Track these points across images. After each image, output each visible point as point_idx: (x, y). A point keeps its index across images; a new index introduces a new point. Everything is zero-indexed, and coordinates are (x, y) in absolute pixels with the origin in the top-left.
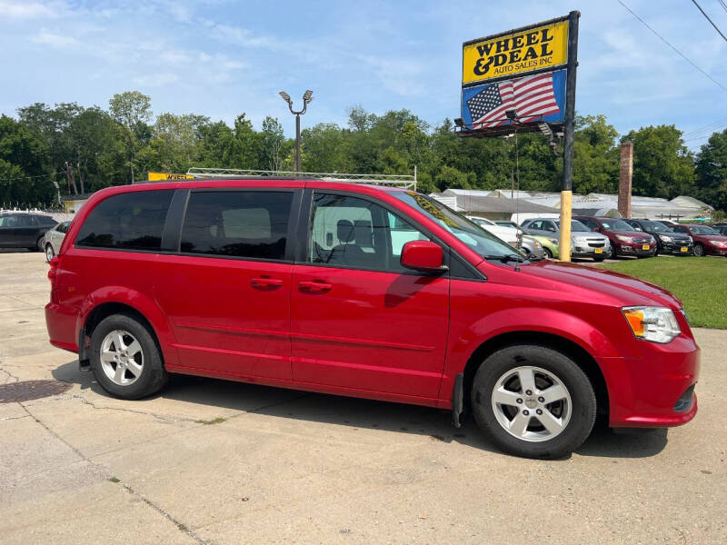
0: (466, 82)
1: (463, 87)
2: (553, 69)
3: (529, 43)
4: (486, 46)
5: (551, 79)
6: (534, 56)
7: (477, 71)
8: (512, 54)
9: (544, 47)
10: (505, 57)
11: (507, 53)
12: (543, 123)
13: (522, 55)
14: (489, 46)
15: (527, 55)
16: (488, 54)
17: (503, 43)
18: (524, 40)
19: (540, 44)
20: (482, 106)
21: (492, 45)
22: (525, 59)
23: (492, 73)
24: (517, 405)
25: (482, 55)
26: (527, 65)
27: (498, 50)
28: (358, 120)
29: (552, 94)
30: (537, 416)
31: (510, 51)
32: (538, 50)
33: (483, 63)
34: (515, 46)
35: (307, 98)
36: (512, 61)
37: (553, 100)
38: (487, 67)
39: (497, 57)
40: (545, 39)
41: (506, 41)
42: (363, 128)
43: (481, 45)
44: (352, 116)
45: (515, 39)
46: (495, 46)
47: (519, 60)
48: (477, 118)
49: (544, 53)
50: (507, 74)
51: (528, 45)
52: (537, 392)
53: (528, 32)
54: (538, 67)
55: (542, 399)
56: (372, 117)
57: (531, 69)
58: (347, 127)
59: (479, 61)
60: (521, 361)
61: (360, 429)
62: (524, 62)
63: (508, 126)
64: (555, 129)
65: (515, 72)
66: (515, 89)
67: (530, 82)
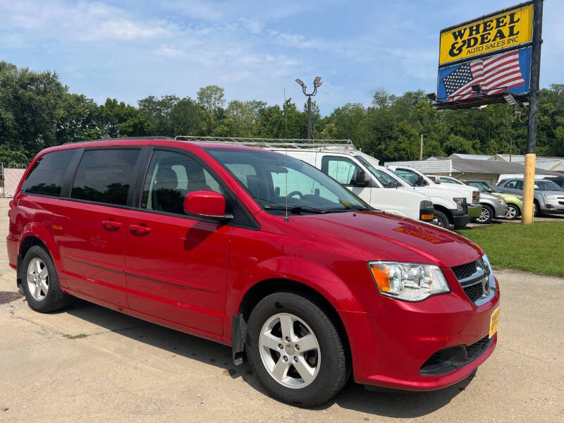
0: (442, 63)
1: (440, 67)
2: (519, 47)
3: (498, 26)
4: (460, 32)
5: (517, 56)
6: (502, 36)
7: (452, 54)
8: (482, 36)
9: (511, 29)
10: (476, 40)
11: (478, 36)
12: (507, 94)
13: (491, 37)
14: (462, 32)
15: (496, 37)
16: (461, 38)
17: (475, 28)
18: (494, 24)
19: (508, 26)
20: (456, 82)
21: (465, 30)
22: (494, 40)
23: (465, 54)
24: (279, 350)
25: (456, 39)
26: (496, 45)
27: (471, 34)
28: (380, 99)
29: (518, 68)
30: (294, 362)
31: (481, 34)
32: (506, 31)
33: (457, 46)
34: (485, 30)
35: (317, 83)
36: (482, 42)
37: (519, 74)
38: (460, 50)
39: (469, 40)
40: (512, 21)
41: (478, 27)
42: (384, 107)
43: (456, 31)
44: (375, 97)
45: (485, 24)
46: (468, 31)
47: (489, 41)
48: (451, 93)
49: (511, 34)
50: (477, 53)
51: (496, 28)
52: (295, 339)
53: (498, 16)
54: (506, 46)
56: (392, 97)
57: (500, 48)
58: (371, 106)
59: (454, 44)
60: (280, 308)
62: (493, 43)
63: (476, 99)
64: (520, 99)
65: (485, 51)
66: (485, 66)
67: (499, 59)
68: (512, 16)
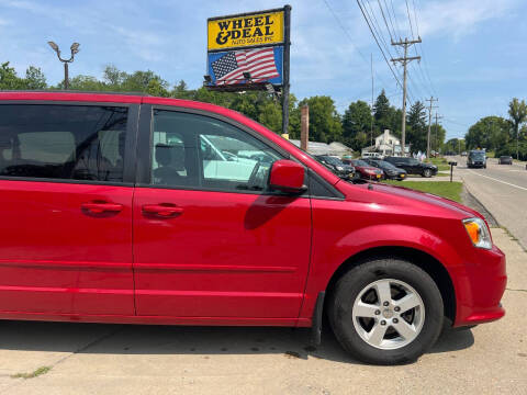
1: (208, 52)
2: (274, 45)
3: (257, 24)
4: (225, 23)
5: (272, 53)
6: (260, 34)
7: (218, 41)
8: (244, 31)
9: (267, 28)
10: (239, 33)
11: (241, 30)
12: (268, 84)
13: (252, 33)
14: (227, 23)
15: (255, 33)
16: (226, 29)
17: (237, 22)
18: (253, 22)
19: (264, 26)
20: (224, 68)
21: (229, 22)
22: (254, 36)
23: (230, 44)
24: (374, 316)
25: (222, 29)
26: (256, 40)
27: (234, 27)
28: (113, 77)
29: (273, 63)
30: (394, 325)
31: (243, 28)
32: (263, 31)
33: (223, 35)
34: (246, 26)
35: (74, 49)
36: (244, 36)
37: (274, 68)
38: (226, 39)
40: (268, 23)
41: (240, 21)
42: (116, 83)
43: (222, 21)
44: (107, 72)
45: (246, 20)
46: (232, 24)
47: (250, 36)
48: (220, 77)
49: (267, 33)
51: (255, 26)
52: (394, 303)
53: (256, 16)
54: (264, 43)
55: (398, 309)
56: (124, 74)
57: (259, 44)
58: (102, 80)
59: (220, 34)
60: (380, 275)
61: (210, 356)
62: (253, 38)
63: (243, 85)
64: (277, 89)
65: (247, 45)
66: (248, 57)
67: (259, 53)
68: (267, 18)
